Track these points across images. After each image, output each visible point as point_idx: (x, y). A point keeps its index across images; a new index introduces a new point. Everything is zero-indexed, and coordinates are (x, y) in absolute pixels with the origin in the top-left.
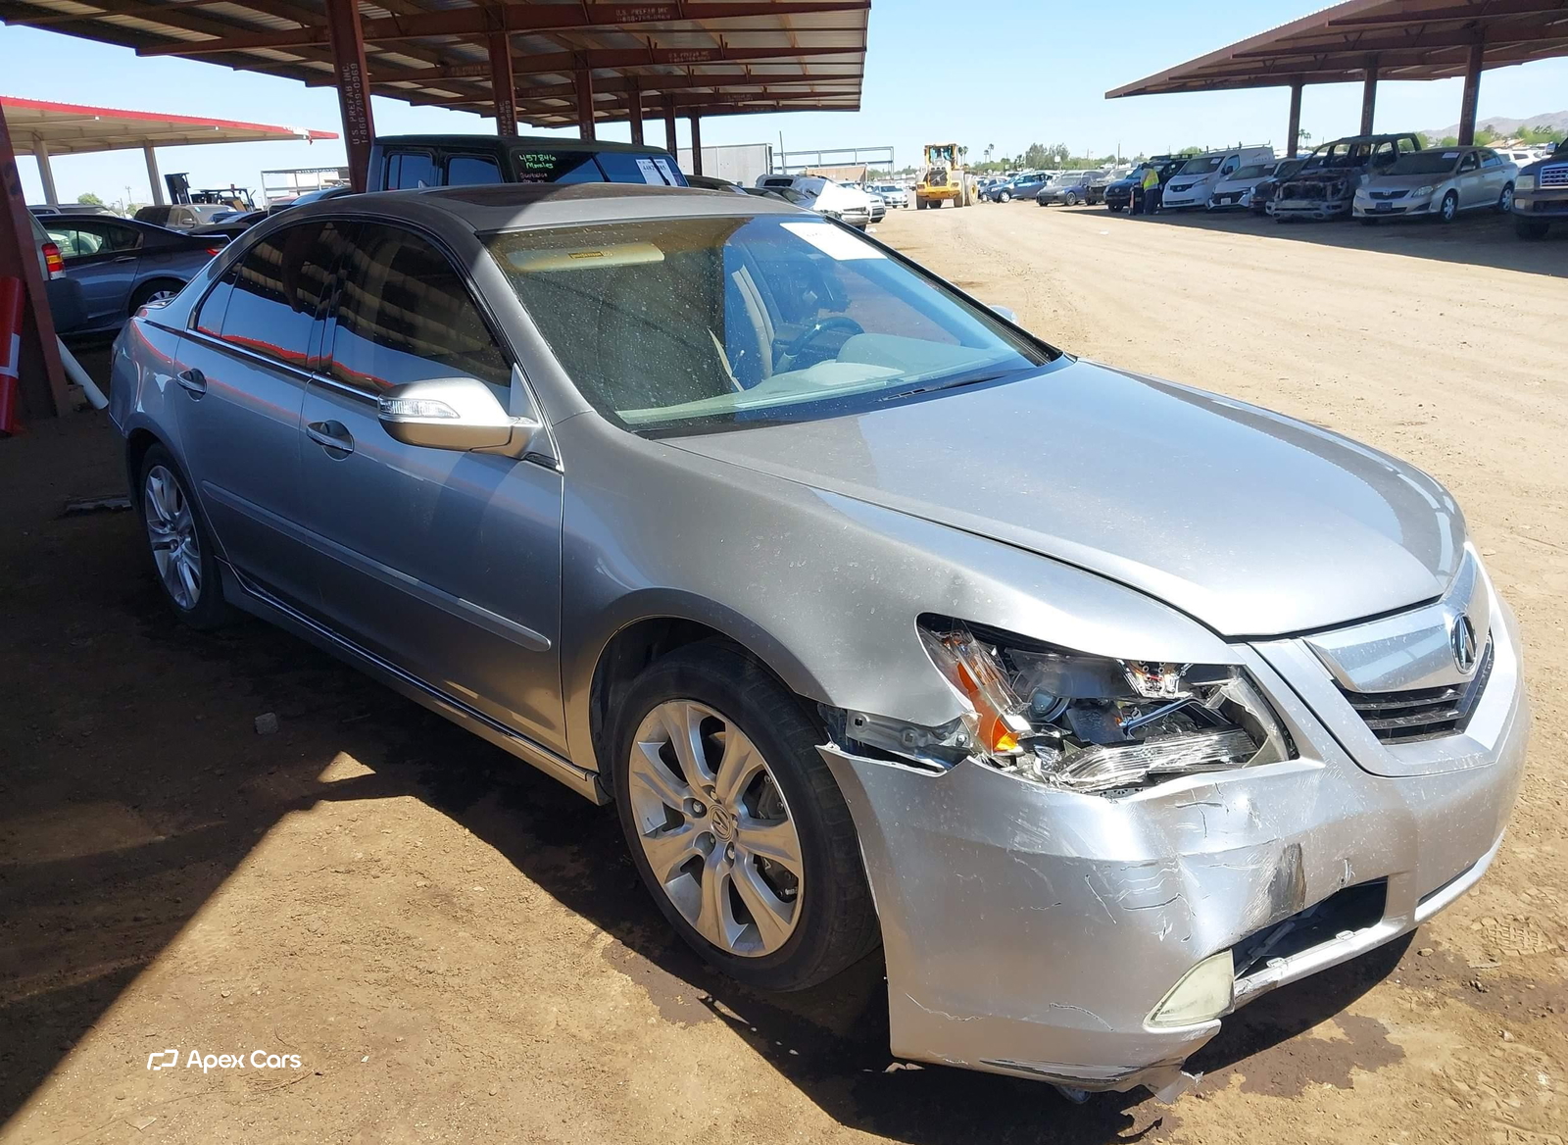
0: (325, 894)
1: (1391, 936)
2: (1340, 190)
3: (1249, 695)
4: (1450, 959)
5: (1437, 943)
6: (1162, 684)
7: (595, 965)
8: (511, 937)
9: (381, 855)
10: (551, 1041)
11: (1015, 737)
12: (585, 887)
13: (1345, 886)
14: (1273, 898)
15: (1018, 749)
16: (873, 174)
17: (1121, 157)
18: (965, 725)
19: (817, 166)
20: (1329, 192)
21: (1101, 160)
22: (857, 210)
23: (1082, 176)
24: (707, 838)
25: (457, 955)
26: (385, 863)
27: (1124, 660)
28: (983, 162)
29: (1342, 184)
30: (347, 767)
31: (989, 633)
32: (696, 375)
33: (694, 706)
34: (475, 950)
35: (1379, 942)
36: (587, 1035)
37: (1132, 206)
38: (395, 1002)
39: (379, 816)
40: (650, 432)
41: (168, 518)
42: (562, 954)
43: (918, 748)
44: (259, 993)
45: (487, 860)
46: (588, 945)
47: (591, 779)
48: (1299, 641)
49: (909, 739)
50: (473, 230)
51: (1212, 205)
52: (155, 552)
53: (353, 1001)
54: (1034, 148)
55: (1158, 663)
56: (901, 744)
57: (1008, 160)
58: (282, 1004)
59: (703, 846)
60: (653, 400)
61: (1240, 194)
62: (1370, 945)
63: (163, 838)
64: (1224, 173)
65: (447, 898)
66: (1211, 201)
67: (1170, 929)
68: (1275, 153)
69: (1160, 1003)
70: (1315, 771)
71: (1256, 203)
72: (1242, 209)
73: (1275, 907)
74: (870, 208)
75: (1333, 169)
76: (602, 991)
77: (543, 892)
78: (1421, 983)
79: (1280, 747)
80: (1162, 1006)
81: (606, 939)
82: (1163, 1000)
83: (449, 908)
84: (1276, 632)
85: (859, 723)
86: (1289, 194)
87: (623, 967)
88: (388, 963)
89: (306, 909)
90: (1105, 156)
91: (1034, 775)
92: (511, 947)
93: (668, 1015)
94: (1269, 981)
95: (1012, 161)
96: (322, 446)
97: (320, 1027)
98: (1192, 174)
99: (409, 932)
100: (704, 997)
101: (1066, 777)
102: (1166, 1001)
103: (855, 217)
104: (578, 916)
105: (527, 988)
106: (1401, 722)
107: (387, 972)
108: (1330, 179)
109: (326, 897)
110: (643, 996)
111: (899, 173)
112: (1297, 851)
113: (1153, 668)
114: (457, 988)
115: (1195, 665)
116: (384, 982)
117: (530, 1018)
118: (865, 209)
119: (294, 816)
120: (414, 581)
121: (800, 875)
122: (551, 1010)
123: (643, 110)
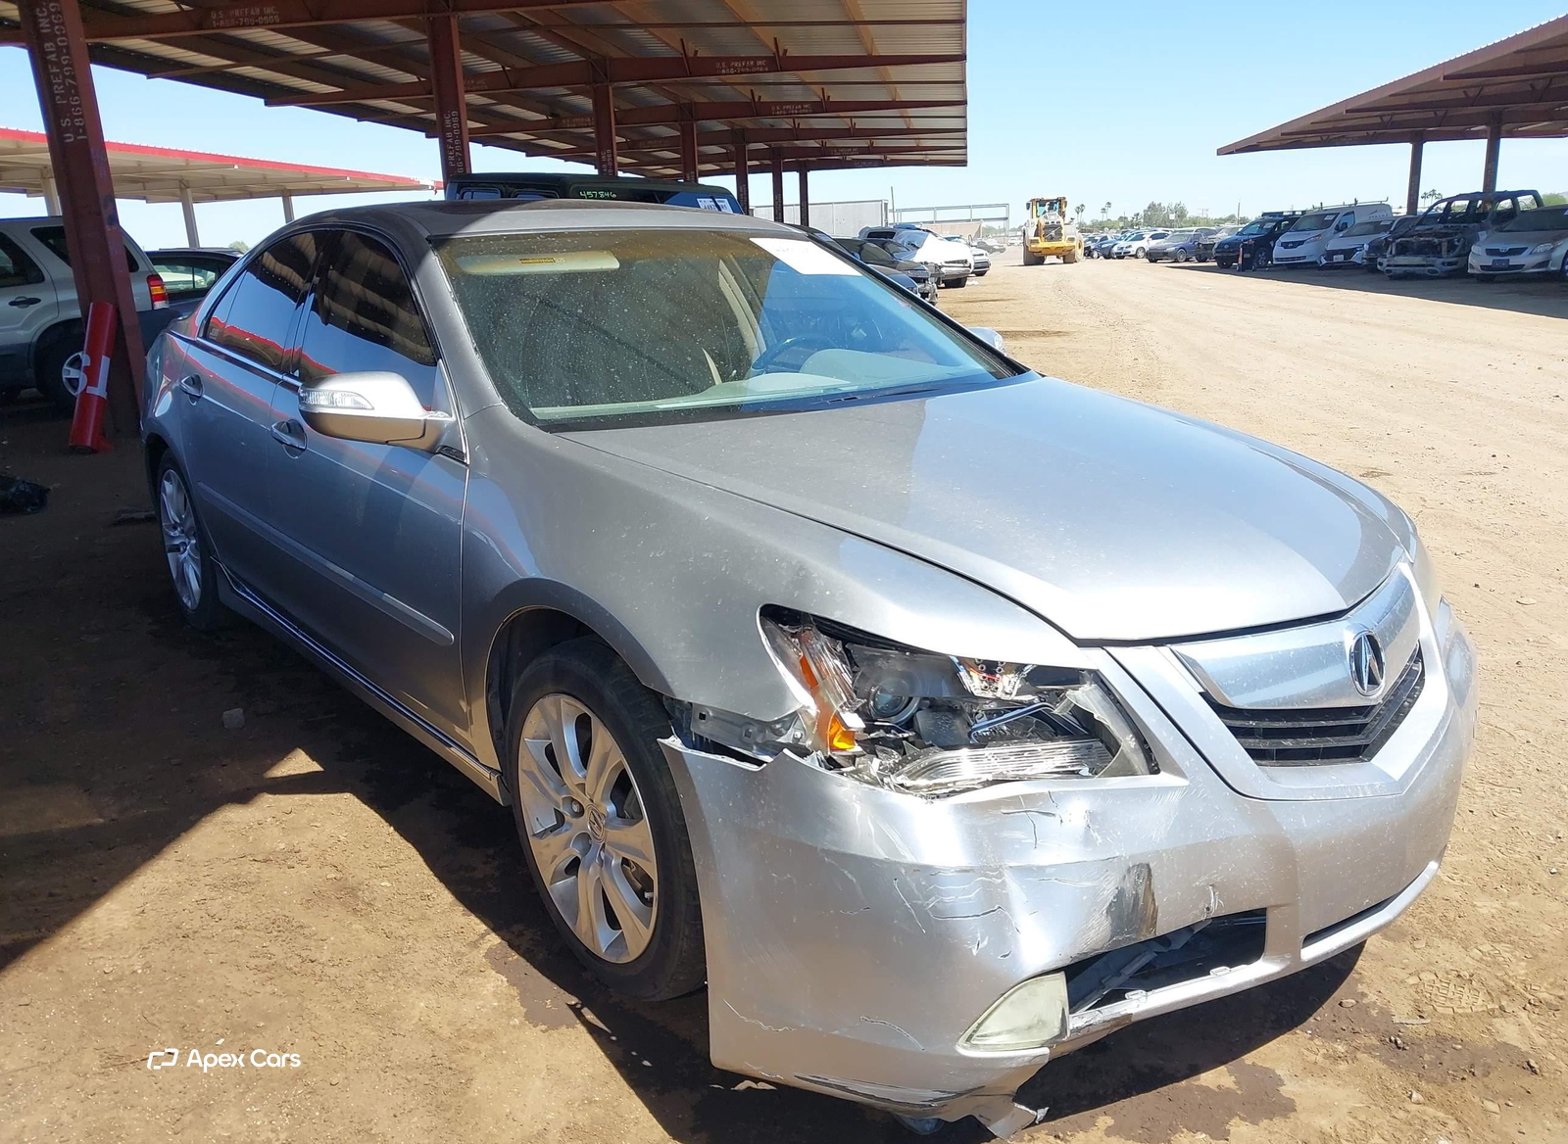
0: (236, 881)
1: (1272, 975)
2: (1457, 246)
3: (1104, 703)
4: (1374, 1013)
5: (1364, 995)
6: (1000, 686)
7: (476, 964)
8: (403, 932)
9: (302, 847)
10: (408, 1035)
11: (849, 735)
12: (490, 888)
13: (1212, 915)
14: (1113, 921)
15: (857, 749)
16: (989, 231)
17: (1241, 216)
18: (803, 721)
19: (932, 222)
20: (1444, 248)
21: (1221, 219)
22: (958, 262)
23: (1193, 233)
24: (585, 837)
25: (344, 946)
26: (303, 854)
27: (958, 658)
28: (1100, 219)
29: (1458, 241)
30: (301, 763)
31: (834, 628)
32: (618, 375)
33: (569, 701)
34: (363, 942)
35: (1257, 980)
36: (446, 1032)
37: (1240, 262)
38: (269, 988)
39: (313, 810)
40: (553, 427)
41: (178, 521)
42: (447, 951)
43: (757, 744)
44: (140, 971)
45: (402, 857)
46: (475, 945)
47: (494, 778)
48: (1165, 650)
49: (748, 734)
50: (426, 234)
51: (1324, 262)
52: (169, 554)
53: (228, 984)
54: (1152, 207)
55: (997, 662)
56: (741, 740)
57: (1125, 218)
58: (159, 984)
59: (581, 846)
60: (569, 397)
61: (1353, 251)
62: (1246, 983)
63: (101, 820)
64: (1338, 229)
65: (353, 892)
66: (1322, 258)
67: (985, 943)
68: (1393, 211)
69: (976, 1025)
70: (1173, 789)
71: (1370, 260)
72: (1356, 266)
73: (1116, 930)
74: (971, 261)
75: (1449, 225)
76: (474, 990)
77: (447, 892)
78: (1335, 1035)
79: (1138, 760)
80: (978, 1027)
81: (494, 939)
82: (979, 1021)
83: (351, 901)
84: (1136, 637)
85: (703, 717)
86: (1403, 250)
87: (500, 966)
88: (273, 949)
89: (213, 894)
90: (1225, 216)
91: (870, 776)
92: (399, 942)
93: (533, 1017)
94: (1123, 1013)
95: (1130, 219)
96: (283, 445)
97: (189, 1007)
98: (1304, 230)
99: (304, 921)
100: (573, 1003)
101: (902, 779)
102: (982, 1022)
103: (956, 269)
104: (473, 917)
105: (402, 982)
106: (1288, 743)
107: (270, 958)
108: (1446, 235)
109: (237, 884)
110: (514, 997)
111: (1014, 230)
112: (1145, 872)
113: (990, 668)
114: (333, 978)
115: (1039, 667)
116: (264, 968)
117: (395, 1011)
118: (966, 261)
119: (232, 806)
120: (351, 576)
121: (654, 877)
122: (420, 1005)
123: (749, 163)
